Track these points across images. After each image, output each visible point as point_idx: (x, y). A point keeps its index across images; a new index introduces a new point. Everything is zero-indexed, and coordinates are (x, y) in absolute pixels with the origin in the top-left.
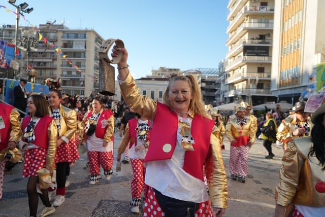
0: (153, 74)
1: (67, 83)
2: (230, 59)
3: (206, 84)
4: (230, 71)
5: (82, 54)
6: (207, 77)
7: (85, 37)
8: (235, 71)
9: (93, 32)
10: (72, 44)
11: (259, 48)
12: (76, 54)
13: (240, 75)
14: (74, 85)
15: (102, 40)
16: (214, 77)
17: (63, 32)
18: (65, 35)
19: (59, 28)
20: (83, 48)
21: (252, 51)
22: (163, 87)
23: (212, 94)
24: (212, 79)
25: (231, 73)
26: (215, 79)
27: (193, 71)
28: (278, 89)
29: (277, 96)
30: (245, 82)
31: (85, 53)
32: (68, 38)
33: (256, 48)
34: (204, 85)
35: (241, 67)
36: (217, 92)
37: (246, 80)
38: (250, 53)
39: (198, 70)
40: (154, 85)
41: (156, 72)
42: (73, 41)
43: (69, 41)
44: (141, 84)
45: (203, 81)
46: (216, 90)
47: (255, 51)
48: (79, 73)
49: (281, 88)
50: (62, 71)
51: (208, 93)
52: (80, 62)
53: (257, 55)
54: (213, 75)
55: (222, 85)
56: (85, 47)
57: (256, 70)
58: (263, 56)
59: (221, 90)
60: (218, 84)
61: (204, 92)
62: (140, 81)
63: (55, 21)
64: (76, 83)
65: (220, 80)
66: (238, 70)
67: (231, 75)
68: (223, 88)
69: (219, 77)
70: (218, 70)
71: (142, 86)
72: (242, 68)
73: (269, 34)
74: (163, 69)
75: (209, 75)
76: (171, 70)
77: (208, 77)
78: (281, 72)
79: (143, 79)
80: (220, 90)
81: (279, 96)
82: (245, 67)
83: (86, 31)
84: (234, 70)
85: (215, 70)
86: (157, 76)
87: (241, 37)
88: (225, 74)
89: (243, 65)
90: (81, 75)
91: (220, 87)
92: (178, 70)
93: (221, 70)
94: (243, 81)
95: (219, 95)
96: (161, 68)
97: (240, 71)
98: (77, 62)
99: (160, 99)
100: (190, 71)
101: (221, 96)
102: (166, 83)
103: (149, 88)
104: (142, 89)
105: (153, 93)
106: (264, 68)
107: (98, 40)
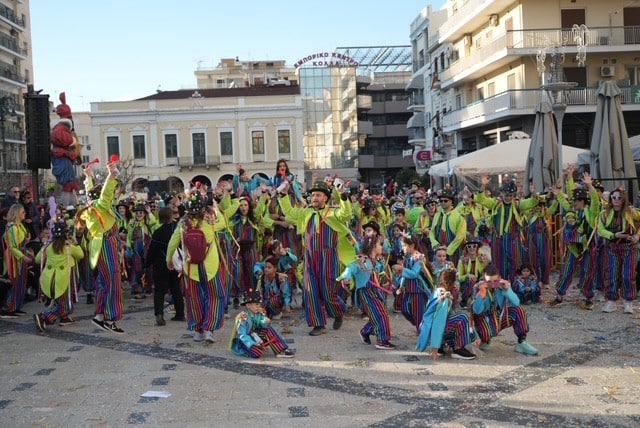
0: (199, 81)
3: (374, 100)
4: (455, 42)
6: (372, 76)
8: (475, 38)
13: (496, 46)
16: (395, 75)
22: (232, 116)
23: (394, 130)
24: (392, 80)
25: (461, 46)
26: (399, 81)
27: (328, 60)
30: (519, 71)
34: (366, 101)
35: (497, 16)
36: (411, 119)
37: (528, 60)
39: (342, 52)
40: (204, 112)
41: (210, 75)
44: (157, 113)
45: (362, 88)
46: (410, 114)
51: (381, 128)
54: (390, 69)
55: (429, 96)
57: (560, 26)
59: (428, 109)
60: (413, 92)
61: (368, 125)
62: (153, 105)
65: (422, 76)
66: (487, 30)
67: (462, 54)
68: (431, 103)
69: (416, 70)
70: (410, 49)
71: (162, 119)
72: (503, 20)
74: (230, 65)
75: (380, 69)
76: (256, 65)
77: (377, 76)
79: (162, 96)
80: (421, 112)
82: (517, 14)
84: (470, 35)
85: (399, 50)
86: (215, 86)
88: (437, 54)
89: (508, 9)
91: (423, 103)
92: (281, 64)
93: (421, 45)
94: (511, 66)
95: (421, 130)
96: (224, 61)
97: (499, 31)
99: (227, 158)
100: (317, 60)
101: (429, 133)
102: (241, 102)
103: (185, 123)
104: (159, 131)
105: (199, 139)
106: (584, 10)
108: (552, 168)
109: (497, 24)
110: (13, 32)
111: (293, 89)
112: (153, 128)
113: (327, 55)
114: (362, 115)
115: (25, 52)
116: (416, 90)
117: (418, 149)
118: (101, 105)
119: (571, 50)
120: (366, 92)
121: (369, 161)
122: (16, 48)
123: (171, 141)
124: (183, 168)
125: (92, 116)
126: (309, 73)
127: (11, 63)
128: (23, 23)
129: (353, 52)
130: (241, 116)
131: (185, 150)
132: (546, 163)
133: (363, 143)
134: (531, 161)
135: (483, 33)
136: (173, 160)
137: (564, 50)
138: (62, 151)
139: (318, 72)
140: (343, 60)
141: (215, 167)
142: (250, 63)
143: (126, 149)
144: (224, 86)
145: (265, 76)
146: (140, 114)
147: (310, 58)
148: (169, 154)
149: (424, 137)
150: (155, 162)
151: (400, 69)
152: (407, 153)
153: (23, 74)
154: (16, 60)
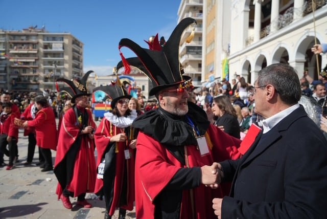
1: (49, 79)
5: (61, 55)
7: (63, 40)
10: (52, 45)
12: (55, 54)
19: (40, 32)
20: (61, 50)
21: (193, 50)
31: (63, 54)
32: (48, 40)
33: (196, 48)
38: (192, 52)
42: (52, 43)
43: (49, 43)
47: (196, 50)
52: (60, 62)
56: (63, 48)
57: (198, 67)
63: (36, 26)
90: (60, 73)
107: (75, 42)
110: (79, 57)
115: (81, 62)
122: (79, 61)
128: (81, 54)
154: (79, 64)
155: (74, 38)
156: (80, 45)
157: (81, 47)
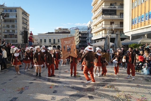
1: (8, 36)
2: (94, 19)
4: (94, 26)
5: (15, 21)
6: (81, 31)
7: (16, 11)
8: (97, 26)
9: (21, 8)
10: (9, 15)
11: (111, 10)
12: (11, 21)
13: (100, 27)
14: (11, 37)
15: (26, 13)
16: (85, 31)
17: (3, 8)
18: (4, 10)
19: (1, 6)
20: (15, 17)
21: (107, 12)
22: (60, 36)
23: (84, 40)
24: (84, 32)
26: (85, 32)
27: (75, 28)
28: (130, 31)
29: (130, 36)
30: (104, 31)
31: (16, 20)
32: (6, 12)
33: (109, 11)
34: (80, 35)
35: (100, 22)
37: (105, 29)
39: (77, 27)
40: (55, 36)
41: (57, 30)
42: (9, 14)
43: (7, 14)
44: (48, 36)
45: (80, 33)
48: (14, 31)
49: (133, 30)
50: (4, 30)
51: (82, 39)
52: (14, 25)
53: (110, 15)
54: (84, 30)
55: (90, 34)
56: (16, 17)
57: (110, 24)
58: (113, 15)
59: (90, 37)
60: (87, 34)
61: (80, 39)
62: (47, 34)
64: (12, 36)
65: (89, 31)
66: (99, 25)
67: (95, 28)
69: (88, 31)
70: (87, 27)
71: (49, 36)
72: (101, 23)
73: (116, 3)
75: (83, 30)
76: (64, 29)
78: (132, 19)
79: (49, 33)
80: (88, 37)
81: (131, 35)
82: (103, 22)
83: (16, 8)
84: (96, 25)
85: (85, 27)
86: (57, 32)
87: (100, 6)
90: (15, 32)
91: (89, 35)
92: (68, 29)
93: (89, 27)
94: (102, 30)
95: (88, 40)
96: (59, 28)
97: (101, 25)
98: (12, 25)
99: (58, 43)
100: (73, 28)
101: (90, 40)
102: (61, 34)
103: (52, 37)
104: (48, 38)
105: (54, 40)
106: (114, 22)
107: (24, 13)
108: (108, 46)
109: (100, 24)
110: (26, 22)
111: (69, 33)
112: (47, 38)
113: (74, 28)
114: (79, 37)
115: (28, 25)
116: (88, 34)
117: (88, 43)
118: (39, 34)
119: (112, 28)
120: (80, 34)
121: (80, 44)
122: (27, 25)
123: (50, 40)
124: (52, 44)
125: (38, 36)
126: (72, 30)
127: (26, 27)
128: (28, 21)
129: (78, 27)
130: (61, 36)
131: (52, 41)
132: (107, 45)
133: (80, 41)
134: (105, 44)
135: (98, 25)
136: (50, 43)
137: (111, 28)
138: (31, 40)
139: (73, 30)
140: (77, 29)
141: (57, 44)
142: (63, 29)
143: (43, 41)
144: (59, 32)
145: (65, 31)
146: (45, 36)
147: (72, 28)
148: (50, 42)
149: (89, 41)
150: (47, 43)
151: (86, 30)
152: (86, 43)
153: (28, 29)
154: (27, 27)
155: (23, 10)
156: (27, 15)
157: (28, 17)
